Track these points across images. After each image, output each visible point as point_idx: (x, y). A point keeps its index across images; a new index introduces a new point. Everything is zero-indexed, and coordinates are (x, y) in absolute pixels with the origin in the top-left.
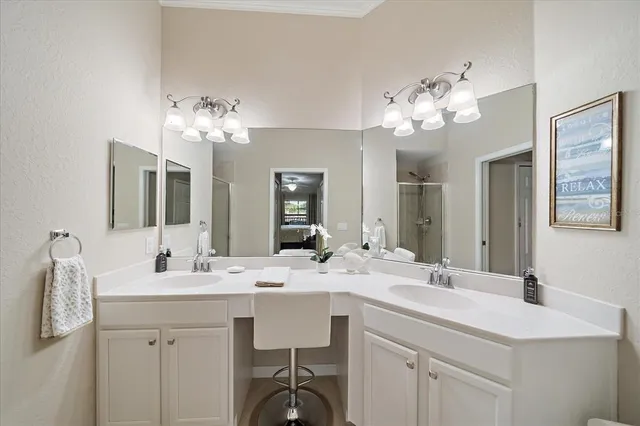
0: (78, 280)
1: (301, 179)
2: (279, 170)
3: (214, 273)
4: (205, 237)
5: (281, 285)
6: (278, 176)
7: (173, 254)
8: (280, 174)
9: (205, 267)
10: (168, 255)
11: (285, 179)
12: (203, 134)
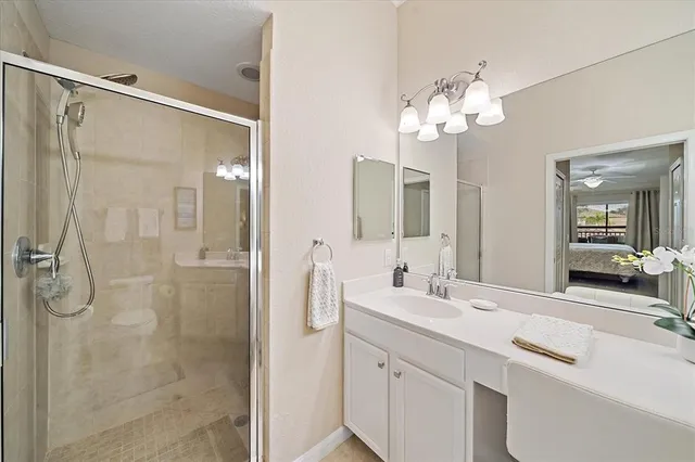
0: (329, 283)
1: (613, 166)
2: (563, 156)
3: (453, 302)
4: (448, 253)
5: (570, 361)
6: (563, 166)
7: (409, 269)
8: (567, 162)
9: (442, 292)
10: (405, 270)
11: (574, 170)
12: (440, 126)
